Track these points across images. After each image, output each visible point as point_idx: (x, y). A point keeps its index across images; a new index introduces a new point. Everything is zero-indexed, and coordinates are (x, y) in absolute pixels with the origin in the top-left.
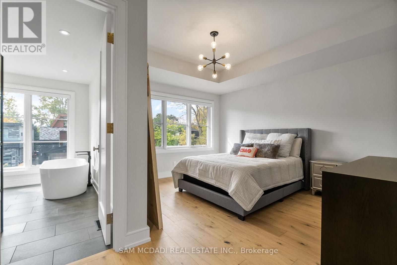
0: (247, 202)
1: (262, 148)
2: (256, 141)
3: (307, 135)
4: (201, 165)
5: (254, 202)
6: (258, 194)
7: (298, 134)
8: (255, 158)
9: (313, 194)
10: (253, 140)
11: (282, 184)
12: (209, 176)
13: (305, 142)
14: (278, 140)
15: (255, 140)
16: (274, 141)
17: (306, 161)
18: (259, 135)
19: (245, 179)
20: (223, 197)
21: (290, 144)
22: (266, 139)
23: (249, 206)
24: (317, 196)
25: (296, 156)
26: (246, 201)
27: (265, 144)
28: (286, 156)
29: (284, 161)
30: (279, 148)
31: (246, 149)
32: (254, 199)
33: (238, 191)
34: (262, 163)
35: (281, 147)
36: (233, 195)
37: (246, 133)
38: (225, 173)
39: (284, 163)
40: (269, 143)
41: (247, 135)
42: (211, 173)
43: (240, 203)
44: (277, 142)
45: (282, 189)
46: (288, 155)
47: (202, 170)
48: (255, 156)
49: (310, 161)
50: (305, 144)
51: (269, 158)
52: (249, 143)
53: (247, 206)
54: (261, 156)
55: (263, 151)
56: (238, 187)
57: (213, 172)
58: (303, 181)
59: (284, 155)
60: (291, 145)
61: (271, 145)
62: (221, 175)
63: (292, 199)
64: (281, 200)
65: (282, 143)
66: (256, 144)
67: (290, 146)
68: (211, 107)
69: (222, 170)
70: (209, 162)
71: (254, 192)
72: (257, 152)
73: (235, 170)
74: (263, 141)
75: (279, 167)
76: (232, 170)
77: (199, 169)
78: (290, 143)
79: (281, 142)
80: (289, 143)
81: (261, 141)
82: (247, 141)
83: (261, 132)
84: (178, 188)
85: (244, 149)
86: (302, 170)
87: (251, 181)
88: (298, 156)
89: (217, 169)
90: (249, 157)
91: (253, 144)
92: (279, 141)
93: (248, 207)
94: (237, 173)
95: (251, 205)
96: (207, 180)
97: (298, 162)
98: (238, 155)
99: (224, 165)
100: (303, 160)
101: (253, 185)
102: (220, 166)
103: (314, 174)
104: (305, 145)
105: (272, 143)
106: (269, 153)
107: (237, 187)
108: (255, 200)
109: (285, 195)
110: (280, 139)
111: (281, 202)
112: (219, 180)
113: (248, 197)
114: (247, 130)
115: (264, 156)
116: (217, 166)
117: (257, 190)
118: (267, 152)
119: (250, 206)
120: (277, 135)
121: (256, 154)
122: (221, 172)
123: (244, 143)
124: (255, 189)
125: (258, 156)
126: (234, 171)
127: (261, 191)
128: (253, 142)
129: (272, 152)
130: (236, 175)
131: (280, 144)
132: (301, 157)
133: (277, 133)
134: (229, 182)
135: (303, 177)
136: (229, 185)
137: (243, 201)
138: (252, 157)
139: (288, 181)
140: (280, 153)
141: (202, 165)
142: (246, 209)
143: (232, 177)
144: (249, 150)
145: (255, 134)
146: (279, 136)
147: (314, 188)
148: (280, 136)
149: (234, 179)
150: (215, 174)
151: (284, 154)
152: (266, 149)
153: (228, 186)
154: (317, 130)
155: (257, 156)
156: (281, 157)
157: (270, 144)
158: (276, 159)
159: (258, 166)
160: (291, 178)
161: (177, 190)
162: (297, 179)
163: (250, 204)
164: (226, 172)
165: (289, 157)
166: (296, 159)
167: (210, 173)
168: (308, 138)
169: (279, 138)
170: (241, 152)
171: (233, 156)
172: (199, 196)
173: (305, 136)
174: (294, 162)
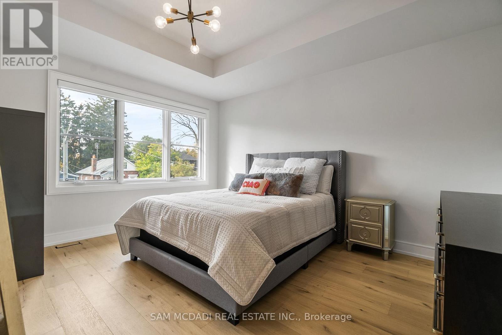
0: (243, 288)
1: (275, 180)
2: (268, 170)
3: (341, 160)
4: (166, 213)
5: (256, 286)
6: (266, 268)
7: (328, 159)
8: (264, 197)
9: (349, 250)
10: (264, 168)
11: (307, 239)
12: (179, 233)
13: (338, 171)
14: (300, 167)
15: (266, 168)
16: (294, 169)
17: (338, 199)
18: (272, 161)
19: (241, 239)
20: (200, 276)
21: (316, 174)
22: (283, 167)
23: (247, 295)
24: (354, 252)
25: (326, 192)
26: (241, 285)
27: (280, 173)
28: (312, 193)
29: (309, 201)
30: (302, 180)
31: (252, 182)
32: (256, 279)
33: (226, 265)
34: (274, 206)
35: (304, 179)
36: (216, 274)
37: (254, 158)
38: (206, 228)
39: (309, 204)
40: (287, 172)
41: (256, 160)
42: (182, 228)
43: (230, 291)
44: (298, 171)
45: (306, 247)
46: (314, 190)
47: (167, 222)
48: (265, 193)
49: (345, 200)
50: (338, 173)
51: (287, 196)
52: (257, 173)
53: (243, 296)
54: (275, 193)
55: (278, 185)
56: (227, 257)
57: (186, 225)
58: (335, 230)
59: (309, 191)
60: (319, 175)
61: (291, 175)
62: (198, 232)
63: (321, 261)
64: (304, 267)
65: (305, 173)
66: (267, 174)
67: (317, 177)
68: (205, 119)
69: (201, 223)
70: (180, 206)
71: (258, 264)
72: (268, 187)
73: (223, 221)
74: (278, 169)
75: (302, 210)
76: (218, 221)
77: (162, 220)
78: (318, 172)
79: (305, 171)
80: (316, 172)
81: (276, 170)
82: (255, 170)
83: (276, 156)
84: (130, 253)
85: (249, 182)
86: (333, 213)
87: (251, 243)
88: (328, 193)
89: (193, 220)
90: (256, 195)
91: (264, 174)
92: (301, 169)
93: (245, 297)
94: (227, 229)
95: (251, 292)
96: (175, 241)
97: (329, 202)
98: (239, 192)
99: (205, 211)
100: (335, 199)
101: (256, 251)
102: (199, 213)
103: (351, 220)
104: (338, 175)
105: (292, 172)
106: (287, 188)
107: (224, 258)
108: (259, 281)
109: (311, 257)
110: (304, 167)
111: (305, 269)
112: (195, 242)
113: (244, 276)
114: (256, 154)
115: (279, 193)
116: (192, 213)
117: (262, 261)
118: (284, 186)
119: (249, 295)
120: (298, 160)
121: (267, 189)
122: (199, 227)
123: (250, 173)
124: (260, 258)
125: (270, 194)
126: (222, 223)
127: (270, 262)
128: (263, 171)
129: (291, 187)
130: (224, 232)
131: (303, 173)
132: (332, 194)
133: (299, 158)
134: (212, 245)
135: (336, 223)
136: (212, 251)
137: (234, 285)
138: (260, 195)
139: (315, 234)
140: (302, 188)
141: (168, 213)
142: (241, 303)
143: (218, 235)
144: (256, 183)
145: (268, 160)
146: (301, 162)
147: (350, 241)
148: (303, 161)
149: (220, 240)
150: (189, 229)
151: (309, 189)
152: (283, 183)
153: (210, 253)
154: (354, 153)
155: (268, 193)
156: (304, 194)
157: (288, 175)
158: (297, 197)
159: (267, 213)
160: (319, 228)
161: (128, 257)
162: (327, 228)
163: (248, 291)
164: (207, 225)
165: (316, 194)
166: (325, 197)
167: (180, 227)
168: (342, 165)
169: (301, 165)
170: (244, 186)
171: (233, 193)
172: (162, 271)
173: (338, 162)
174: (324, 201)
